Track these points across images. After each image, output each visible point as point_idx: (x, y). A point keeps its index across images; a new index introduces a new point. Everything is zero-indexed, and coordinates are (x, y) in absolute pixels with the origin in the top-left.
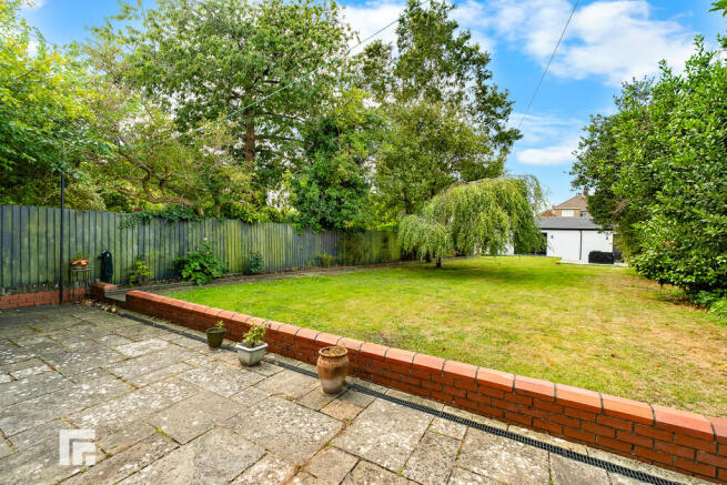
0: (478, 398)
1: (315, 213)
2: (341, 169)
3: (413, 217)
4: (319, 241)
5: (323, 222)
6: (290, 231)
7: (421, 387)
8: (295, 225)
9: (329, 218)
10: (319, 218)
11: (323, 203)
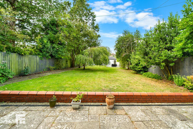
0: (141, 99)
1: (48, 53)
2: (60, 38)
3: (80, 55)
4: (48, 62)
5: (51, 55)
6: (38, 58)
7: (128, 100)
8: (40, 56)
9: (54, 55)
10: (50, 54)
11: (51, 49)
